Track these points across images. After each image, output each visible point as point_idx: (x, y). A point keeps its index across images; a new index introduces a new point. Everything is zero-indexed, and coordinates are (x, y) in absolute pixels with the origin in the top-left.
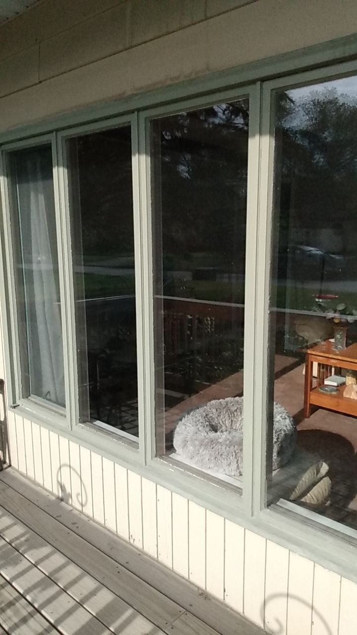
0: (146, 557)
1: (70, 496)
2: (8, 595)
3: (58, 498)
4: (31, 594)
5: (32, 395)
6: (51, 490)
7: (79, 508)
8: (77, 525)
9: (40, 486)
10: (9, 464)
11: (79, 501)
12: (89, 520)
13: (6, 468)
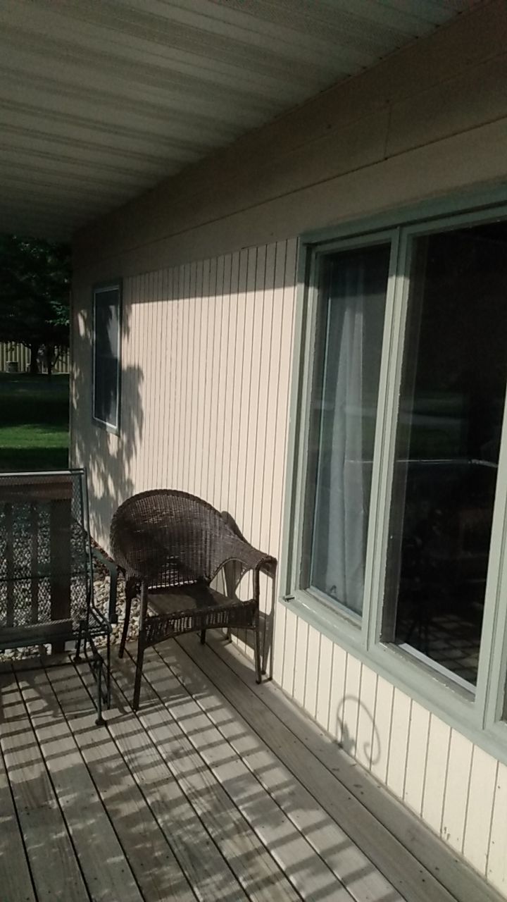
0: (466, 868)
1: (354, 743)
2: (265, 867)
3: (335, 741)
4: (297, 875)
5: (312, 587)
6: (326, 728)
7: (367, 765)
8: (362, 790)
9: (311, 719)
10: (269, 677)
11: (366, 755)
12: (379, 787)
13: (266, 681)
